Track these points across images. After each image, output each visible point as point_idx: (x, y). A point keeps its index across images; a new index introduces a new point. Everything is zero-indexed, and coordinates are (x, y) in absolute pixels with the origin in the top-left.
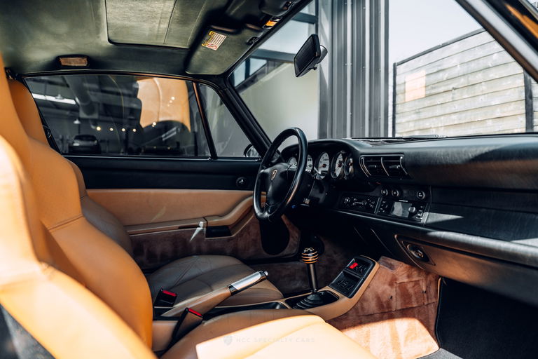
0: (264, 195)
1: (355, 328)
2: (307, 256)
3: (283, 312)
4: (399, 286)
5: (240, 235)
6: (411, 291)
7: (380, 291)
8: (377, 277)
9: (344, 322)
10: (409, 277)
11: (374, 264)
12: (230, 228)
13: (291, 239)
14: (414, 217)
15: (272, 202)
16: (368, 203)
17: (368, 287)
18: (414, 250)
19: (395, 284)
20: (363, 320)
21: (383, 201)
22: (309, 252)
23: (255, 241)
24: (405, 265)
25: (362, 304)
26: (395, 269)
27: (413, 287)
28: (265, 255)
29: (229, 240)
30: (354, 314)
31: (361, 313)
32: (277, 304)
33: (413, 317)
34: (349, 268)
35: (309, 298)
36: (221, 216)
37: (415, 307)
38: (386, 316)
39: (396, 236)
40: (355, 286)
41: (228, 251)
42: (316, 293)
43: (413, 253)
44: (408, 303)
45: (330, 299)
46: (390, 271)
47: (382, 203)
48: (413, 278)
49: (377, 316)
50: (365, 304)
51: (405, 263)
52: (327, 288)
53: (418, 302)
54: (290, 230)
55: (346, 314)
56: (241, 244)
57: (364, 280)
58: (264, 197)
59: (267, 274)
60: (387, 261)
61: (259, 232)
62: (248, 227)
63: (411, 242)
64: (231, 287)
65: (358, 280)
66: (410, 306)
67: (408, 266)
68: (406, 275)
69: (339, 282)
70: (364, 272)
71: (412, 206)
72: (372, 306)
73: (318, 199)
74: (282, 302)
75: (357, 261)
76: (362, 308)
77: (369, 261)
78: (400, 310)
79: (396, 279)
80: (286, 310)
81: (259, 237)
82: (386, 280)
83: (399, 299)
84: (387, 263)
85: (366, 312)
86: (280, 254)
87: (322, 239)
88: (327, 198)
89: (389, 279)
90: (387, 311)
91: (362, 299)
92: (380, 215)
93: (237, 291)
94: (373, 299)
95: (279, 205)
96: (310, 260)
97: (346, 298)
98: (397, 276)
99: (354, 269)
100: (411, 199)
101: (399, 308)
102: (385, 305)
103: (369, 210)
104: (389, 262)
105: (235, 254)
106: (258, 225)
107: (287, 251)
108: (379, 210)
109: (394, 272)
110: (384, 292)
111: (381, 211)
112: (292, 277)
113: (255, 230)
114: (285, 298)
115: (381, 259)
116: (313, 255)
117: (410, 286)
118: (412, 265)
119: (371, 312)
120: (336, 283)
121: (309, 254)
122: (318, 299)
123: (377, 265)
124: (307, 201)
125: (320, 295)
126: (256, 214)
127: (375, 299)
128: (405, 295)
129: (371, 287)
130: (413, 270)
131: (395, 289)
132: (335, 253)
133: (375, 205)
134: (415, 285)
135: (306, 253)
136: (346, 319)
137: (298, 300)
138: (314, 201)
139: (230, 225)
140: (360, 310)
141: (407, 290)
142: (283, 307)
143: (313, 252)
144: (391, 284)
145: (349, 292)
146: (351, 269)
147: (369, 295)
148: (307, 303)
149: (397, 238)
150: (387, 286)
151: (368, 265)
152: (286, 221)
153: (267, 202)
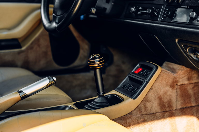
0: (51, 7)
1: (139, 125)
2: (94, 62)
3: (71, 112)
4: (180, 88)
5: (30, 48)
6: (191, 92)
7: (162, 93)
8: (159, 79)
9: (128, 121)
10: (189, 79)
11: (157, 68)
12: (20, 41)
13: (81, 52)
14: (194, 22)
15: (59, 13)
16: (153, 11)
17: (151, 89)
18: (192, 53)
19: (176, 86)
20: (146, 118)
21: (166, 8)
22: (95, 58)
23: (45, 53)
24: (185, 69)
25: (145, 104)
26: (177, 73)
27: (193, 88)
28: (56, 66)
29: (19, 53)
30: (138, 113)
31: (144, 112)
32: (66, 107)
33: (192, 115)
34: (134, 73)
35: (96, 100)
36: (9, 29)
37: (194, 107)
38: (167, 114)
39: (177, 40)
40: (138, 89)
41: (19, 63)
42: (102, 96)
43: (192, 56)
44: (188, 103)
45: (116, 100)
46: (171, 74)
47: (165, 10)
48: (193, 80)
49: (159, 114)
50: (148, 105)
51: (186, 67)
52: (114, 92)
53: (196, 102)
54: (81, 43)
55: (130, 113)
56: (32, 56)
57: (147, 83)
58: (51, 10)
59: (55, 79)
60: (170, 66)
61: (49, 44)
62: (38, 40)
63: (191, 45)
64: (20, 92)
65: (141, 83)
66: (189, 105)
67: (188, 69)
68: (186, 78)
69: (124, 86)
70: (147, 75)
71: (193, 11)
72: (154, 106)
73: (105, 9)
74: (71, 105)
75: (142, 66)
76: (145, 108)
77: (151, 66)
78: (180, 109)
79: (177, 82)
80: (73, 110)
81: (49, 50)
82: (168, 82)
83: (179, 99)
84: (169, 67)
85: (148, 111)
86: (72, 66)
87: (111, 50)
88: (113, 8)
89: (170, 81)
90: (168, 109)
91: (146, 100)
92: (163, 22)
93: (27, 96)
94: (155, 100)
95: (66, 15)
96: (97, 65)
97: (130, 100)
98: (178, 79)
99: (139, 74)
100: (192, 5)
101: (179, 107)
102: (166, 105)
103: (153, 18)
104: (171, 67)
105: (26, 66)
106: (48, 38)
107: (77, 63)
108: (163, 17)
109: (176, 75)
110: (165, 93)
111: (165, 18)
112: (82, 87)
113: (45, 43)
114: (73, 102)
115: (164, 64)
116: (99, 61)
117: (189, 88)
118: (192, 68)
119: (153, 111)
120: (122, 87)
121: (95, 60)
122: (105, 101)
123: (160, 69)
124: (94, 11)
125: (106, 98)
126: (44, 26)
127: (157, 100)
128: (184, 95)
129: (154, 89)
130: (193, 72)
131: (175, 90)
132: (124, 63)
133: (158, 13)
134: (195, 86)
135: (93, 59)
136: (130, 118)
137: (86, 103)
138: (101, 11)
139: (20, 38)
140: (143, 110)
141: (187, 91)
142: (71, 108)
143: (99, 57)
144: (172, 86)
145: (132, 94)
146: (136, 74)
147: (152, 96)
148: (94, 105)
149: (178, 42)
150: (168, 88)
151: (151, 69)
152: (75, 34)
153: (54, 12)
